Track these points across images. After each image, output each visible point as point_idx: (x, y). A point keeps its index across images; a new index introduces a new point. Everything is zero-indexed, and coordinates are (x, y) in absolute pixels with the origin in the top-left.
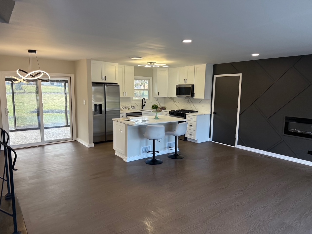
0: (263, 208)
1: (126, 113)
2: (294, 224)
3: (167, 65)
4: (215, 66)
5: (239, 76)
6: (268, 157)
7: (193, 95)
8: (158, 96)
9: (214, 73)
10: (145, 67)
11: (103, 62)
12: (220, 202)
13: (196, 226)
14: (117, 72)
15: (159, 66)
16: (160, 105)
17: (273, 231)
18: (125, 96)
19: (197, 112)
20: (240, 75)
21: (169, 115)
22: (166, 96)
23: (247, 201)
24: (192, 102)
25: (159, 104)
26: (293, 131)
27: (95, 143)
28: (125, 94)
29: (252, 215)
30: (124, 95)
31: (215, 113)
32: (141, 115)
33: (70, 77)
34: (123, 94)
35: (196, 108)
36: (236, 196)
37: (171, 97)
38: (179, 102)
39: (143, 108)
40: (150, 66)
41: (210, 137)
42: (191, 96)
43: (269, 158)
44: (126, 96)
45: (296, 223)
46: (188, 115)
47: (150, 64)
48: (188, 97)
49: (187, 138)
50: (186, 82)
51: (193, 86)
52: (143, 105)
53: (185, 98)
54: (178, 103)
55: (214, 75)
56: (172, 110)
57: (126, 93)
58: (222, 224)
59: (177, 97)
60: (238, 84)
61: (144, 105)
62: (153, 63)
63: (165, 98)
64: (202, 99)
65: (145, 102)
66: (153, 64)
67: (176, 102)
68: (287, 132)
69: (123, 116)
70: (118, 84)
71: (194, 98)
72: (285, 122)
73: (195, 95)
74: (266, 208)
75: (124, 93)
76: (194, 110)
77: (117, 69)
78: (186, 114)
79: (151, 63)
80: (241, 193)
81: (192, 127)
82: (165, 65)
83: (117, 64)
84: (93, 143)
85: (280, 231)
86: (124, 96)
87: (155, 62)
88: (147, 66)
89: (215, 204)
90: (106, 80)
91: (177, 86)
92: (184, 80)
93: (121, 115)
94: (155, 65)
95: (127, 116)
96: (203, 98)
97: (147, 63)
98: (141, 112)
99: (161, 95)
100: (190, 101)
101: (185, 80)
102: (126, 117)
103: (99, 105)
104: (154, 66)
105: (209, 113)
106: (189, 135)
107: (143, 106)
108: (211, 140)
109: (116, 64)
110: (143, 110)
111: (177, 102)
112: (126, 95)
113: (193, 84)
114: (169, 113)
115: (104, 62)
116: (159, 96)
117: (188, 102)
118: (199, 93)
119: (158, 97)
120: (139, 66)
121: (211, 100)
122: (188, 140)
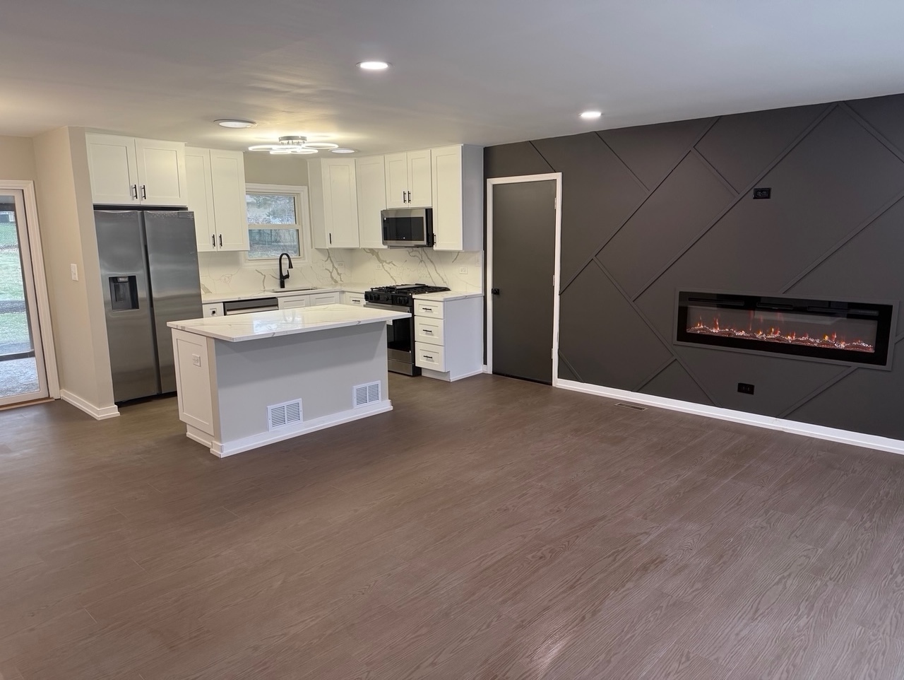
0: (611, 558)
1: (224, 303)
2: (690, 594)
3: (341, 146)
4: (488, 151)
5: (555, 181)
6: (638, 408)
7: (431, 241)
8: (328, 246)
9: (488, 174)
10: (272, 153)
11: (133, 138)
12: (492, 552)
13: (413, 636)
14: (183, 171)
15: (316, 151)
16: (338, 273)
17: (633, 622)
18: (218, 248)
19: (446, 289)
20: (558, 176)
21: (364, 302)
22: (355, 245)
23: (569, 541)
24: (432, 262)
25: (337, 269)
26: (699, 332)
27: (120, 405)
28: (217, 240)
29: (578, 583)
30: (214, 244)
31: (495, 292)
32: (277, 305)
33: (23, 190)
34: (212, 242)
35: (445, 279)
36: (540, 529)
37: (369, 249)
38: (394, 263)
39: (282, 285)
40: (288, 150)
41: (485, 363)
42: (425, 242)
43: (641, 409)
44: (223, 249)
45: (697, 590)
46: (420, 301)
47: (288, 143)
48: (418, 246)
49: (420, 369)
50: (409, 201)
51: (429, 212)
52: (284, 274)
53: (410, 250)
54: (391, 265)
55: (488, 179)
56: (372, 289)
57: (221, 237)
58: (492, 621)
59: (386, 247)
60: (553, 204)
61: (288, 276)
62: (297, 141)
63: (351, 250)
64: (459, 252)
65: (291, 266)
66: (298, 143)
67: (386, 262)
68: (684, 335)
69: (214, 312)
70: (190, 210)
71: (435, 248)
72: (680, 308)
73: (437, 239)
74: (618, 557)
75: (214, 237)
76: (437, 286)
77: (182, 162)
78: (414, 296)
79: (290, 141)
80: (555, 520)
81: (432, 335)
82: (337, 146)
83: (182, 144)
84: (116, 404)
85: (652, 619)
86: (215, 249)
87: (304, 138)
88: (276, 150)
89: (477, 560)
90: (145, 196)
91: (383, 213)
92: (404, 194)
93: (206, 309)
94: (304, 146)
95: (228, 313)
96: (461, 248)
97: (278, 140)
98: (275, 298)
99: (339, 243)
100: (424, 258)
101: (407, 196)
102: (225, 314)
103: (127, 279)
104: (300, 150)
105: (480, 291)
106: (424, 360)
107: (283, 279)
108: (489, 369)
109: (180, 146)
110: (283, 289)
111: (389, 263)
112: (221, 244)
113: (428, 205)
114: (363, 296)
115: (138, 140)
116: (334, 246)
117: (421, 261)
118: (448, 233)
119: (330, 248)
120: (251, 149)
121: (482, 252)
122: (423, 374)
